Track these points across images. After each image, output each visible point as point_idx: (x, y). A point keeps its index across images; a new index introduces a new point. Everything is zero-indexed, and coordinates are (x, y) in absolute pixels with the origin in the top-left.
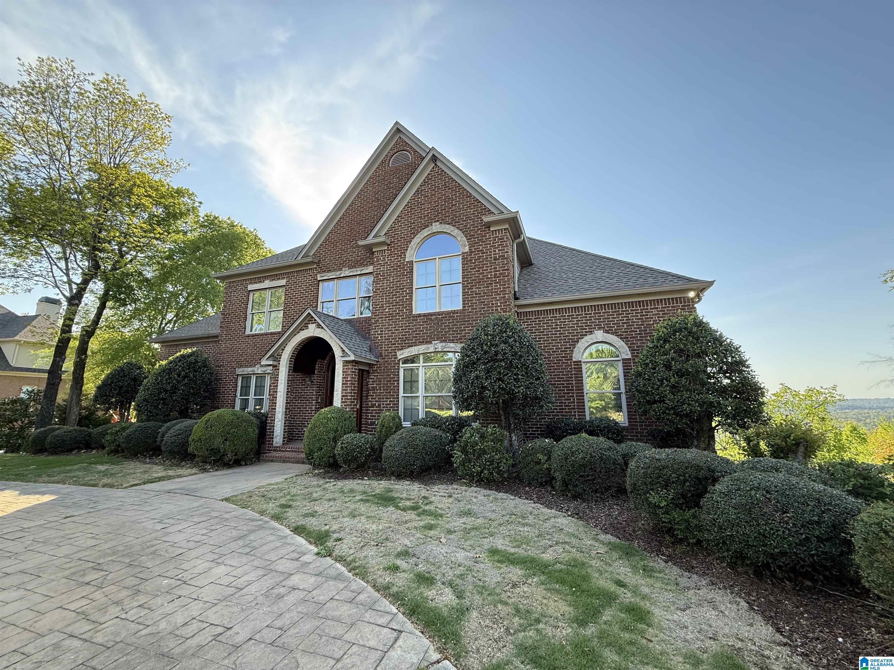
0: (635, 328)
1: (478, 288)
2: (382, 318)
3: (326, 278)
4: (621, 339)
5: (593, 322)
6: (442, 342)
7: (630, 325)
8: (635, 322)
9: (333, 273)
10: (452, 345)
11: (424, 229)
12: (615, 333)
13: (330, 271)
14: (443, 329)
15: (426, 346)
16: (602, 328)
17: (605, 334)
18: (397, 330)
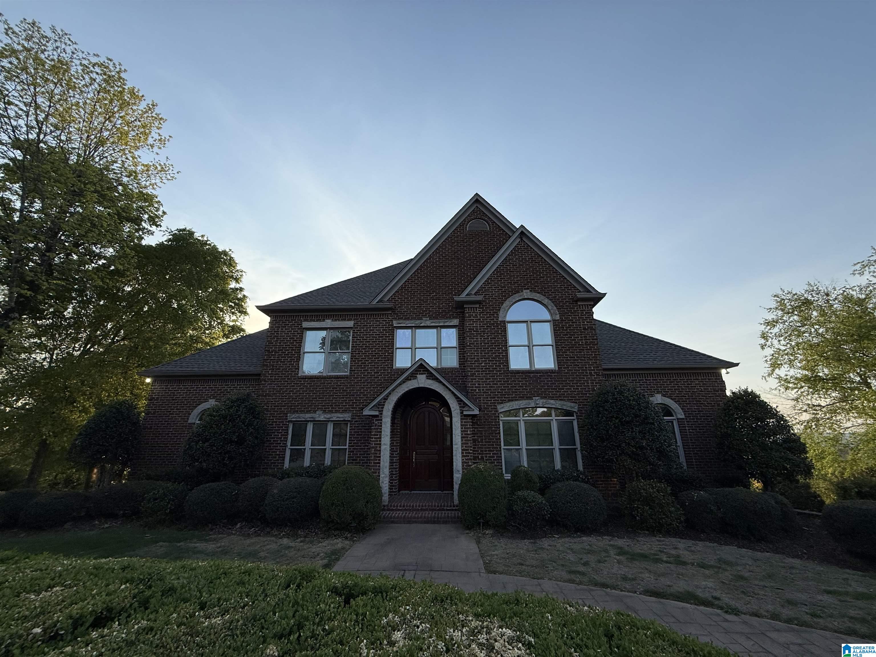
0: (684, 394)
1: (572, 352)
2: (479, 371)
3: (405, 325)
4: (675, 402)
5: (653, 387)
6: (542, 398)
7: (681, 391)
8: (683, 389)
9: (412, 322)
10: (552, 401)
11: (515, 294)
12: (670, 397)
13: (408, 319)
14: (542, 386)
15: (527, 401)
16: (659, 392)
17: (663, 397)
18: (496, 384)
